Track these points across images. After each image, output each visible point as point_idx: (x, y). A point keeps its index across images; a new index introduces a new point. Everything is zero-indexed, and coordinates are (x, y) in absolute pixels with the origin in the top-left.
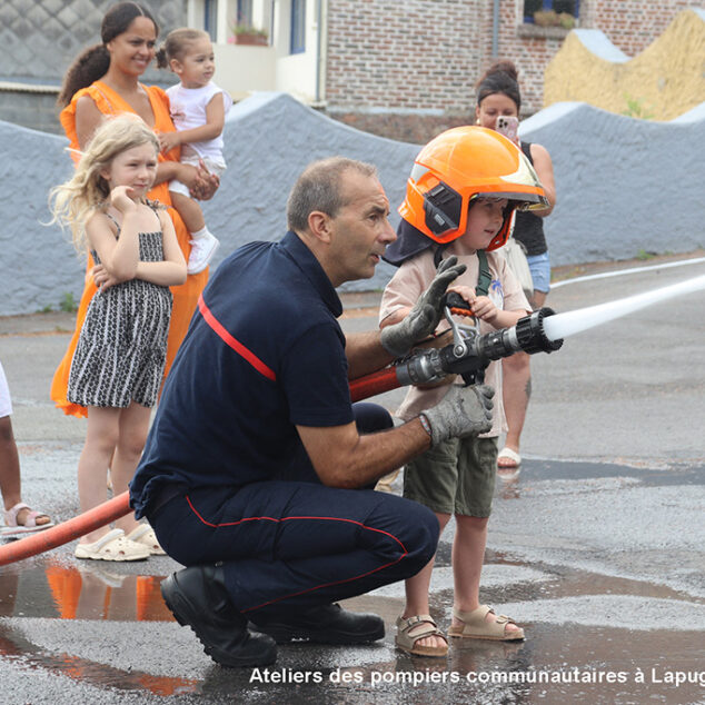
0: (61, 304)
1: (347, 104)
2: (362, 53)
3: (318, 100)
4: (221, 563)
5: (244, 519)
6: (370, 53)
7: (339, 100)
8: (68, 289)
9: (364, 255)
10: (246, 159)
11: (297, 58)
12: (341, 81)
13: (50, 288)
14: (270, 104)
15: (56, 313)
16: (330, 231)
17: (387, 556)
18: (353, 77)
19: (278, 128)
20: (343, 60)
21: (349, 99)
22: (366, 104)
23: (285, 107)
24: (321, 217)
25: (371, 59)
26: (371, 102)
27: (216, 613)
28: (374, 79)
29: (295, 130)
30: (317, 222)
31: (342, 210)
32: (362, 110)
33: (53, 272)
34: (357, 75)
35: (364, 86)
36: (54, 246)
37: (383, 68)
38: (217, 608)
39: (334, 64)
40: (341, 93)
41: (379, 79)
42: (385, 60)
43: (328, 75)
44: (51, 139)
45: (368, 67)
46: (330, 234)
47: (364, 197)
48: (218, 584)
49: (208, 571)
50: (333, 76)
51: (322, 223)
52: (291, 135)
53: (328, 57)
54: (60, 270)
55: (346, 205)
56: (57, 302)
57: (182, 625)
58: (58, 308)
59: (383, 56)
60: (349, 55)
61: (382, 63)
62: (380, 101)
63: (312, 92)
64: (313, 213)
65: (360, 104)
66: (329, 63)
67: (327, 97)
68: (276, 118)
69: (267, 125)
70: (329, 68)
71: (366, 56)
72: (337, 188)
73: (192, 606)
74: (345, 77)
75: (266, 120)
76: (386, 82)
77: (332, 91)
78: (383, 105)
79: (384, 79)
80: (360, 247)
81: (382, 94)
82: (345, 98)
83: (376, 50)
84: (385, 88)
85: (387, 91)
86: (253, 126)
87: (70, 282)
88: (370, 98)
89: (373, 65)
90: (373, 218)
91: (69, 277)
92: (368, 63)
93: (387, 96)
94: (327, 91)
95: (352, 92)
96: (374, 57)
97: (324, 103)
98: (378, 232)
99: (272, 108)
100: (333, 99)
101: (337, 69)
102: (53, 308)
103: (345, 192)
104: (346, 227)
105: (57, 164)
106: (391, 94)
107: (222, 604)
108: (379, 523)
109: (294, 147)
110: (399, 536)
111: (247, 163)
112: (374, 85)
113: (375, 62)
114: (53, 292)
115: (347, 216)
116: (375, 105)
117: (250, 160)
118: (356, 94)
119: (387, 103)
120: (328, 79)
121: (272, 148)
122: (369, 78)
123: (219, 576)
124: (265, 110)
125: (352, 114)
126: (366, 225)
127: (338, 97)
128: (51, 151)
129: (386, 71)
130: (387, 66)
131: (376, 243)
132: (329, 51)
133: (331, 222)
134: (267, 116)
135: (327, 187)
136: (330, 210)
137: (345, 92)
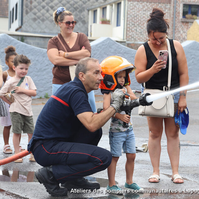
0: (45, 96)
1: (132, 41)
2: (136, 26)
3: (124, 39)
4: (52, 166)
5: (58, 152)
6: (138, 26)
7: (130, 40)
8: (46, 92)
9: (94, 84)
10: (97, 56)
11: (118, 27)
12: (130, 34)
13: (41, 92)
14: (105, 41)
15: (43, 98)
16: (85, 77)
17: (97, 164)
18: (134, 33)
19: (106, 47)
20: (131, 28)
21: (132, 39)
22: (137, 41)
23: (108, 42)
24: (82, 74)
25: (139, 28)
26: (139, 40)
27: (50, 180)
28: (140, 34)
29: (111, 48)
30: (81, 75)
31: (88, 72)
32: (136, 42)
33: (43, 87)
34: (135, 33)
35: (137, 36)
36: (43, 80)
37: (142, 31)
38: (50, 179)
39: (128, 29)
40: (130, 37)
41: (141, 34)
42: (143, 28)
43: (127, 32)
44: (42, 50)
45: (138, 30)
46: (85, 78)
47: (93, 68)
48: (51, 172)
49: (48, 168)
50: (128, 33)
51: (82, 75)
52: (110, 49)
53: (127, 27)
54: (44, 87)
55: (89, 70)
56: (43, 95)
57: (41, 183)
58: (44, 97)
59: (142, 27)
60: (133, 27)
61: (142, 29)
62: (141, 40)
63: (122, 37)
64: (80, 73)
65: (136, 41)
66: (127, 29)
67: (126, 39)
68: (106, 44)
69: (103, 47)
70: (127, 30)
71: (137, 27)
72: (86, 66)
73: (43, 178)
74: (131, 33)
75: (103, 45)
76: (143, 35)
77: (128, 37)
78: (142, 41)
79: (143, 34)
80: (93, 82)
81: (142, 38)
82: (131, 39)
83: (140, 25)
84: (143, 36)
85: (143, 37)
86: (100, 47)
87: (47, 90)
88: (138, 39)
89: (139, 30)
90: (97, 73)
91: (47, 89)
92: (138, 29)
93: (143, 38)
94: (126, 37)
95: (133, 37)
96: (140, 27)
97: (125, 40)
98: (98, 77)
99: (105, 42)
100: (128, 39)
101: (129, 31)
102: (42, 97)
103: (88, 67)
104: (89, 76)
105: (44, 57)
106: (144, 38)
107: (52, 177)
108: (95, 155)
109: (111, 53)
110: (101, 159)
111: (97, 57)
112: (140, 35)
113: (140, 29)
114: (42, 93)
115: (89, 73)
116: (140, 41)
117: (98, 56)
118: (135, 38)
119: (143, 41)
120: (127, 34)
121: (105, 53)
122: (138, 33)
123: (51, 170)
124: (103, 42)
125: (133, 44)
126: (94, 76)
127: (129, 39)
128: (43, 53)
129: (143, 32)
130: (143, 30)
131: (98, 80)
132: (127, 26)
133: (85, 75)
134: (103, 44)
135: (83, 66)
136: (84, 72)
137: (132, 37)
